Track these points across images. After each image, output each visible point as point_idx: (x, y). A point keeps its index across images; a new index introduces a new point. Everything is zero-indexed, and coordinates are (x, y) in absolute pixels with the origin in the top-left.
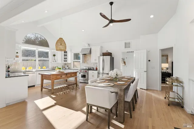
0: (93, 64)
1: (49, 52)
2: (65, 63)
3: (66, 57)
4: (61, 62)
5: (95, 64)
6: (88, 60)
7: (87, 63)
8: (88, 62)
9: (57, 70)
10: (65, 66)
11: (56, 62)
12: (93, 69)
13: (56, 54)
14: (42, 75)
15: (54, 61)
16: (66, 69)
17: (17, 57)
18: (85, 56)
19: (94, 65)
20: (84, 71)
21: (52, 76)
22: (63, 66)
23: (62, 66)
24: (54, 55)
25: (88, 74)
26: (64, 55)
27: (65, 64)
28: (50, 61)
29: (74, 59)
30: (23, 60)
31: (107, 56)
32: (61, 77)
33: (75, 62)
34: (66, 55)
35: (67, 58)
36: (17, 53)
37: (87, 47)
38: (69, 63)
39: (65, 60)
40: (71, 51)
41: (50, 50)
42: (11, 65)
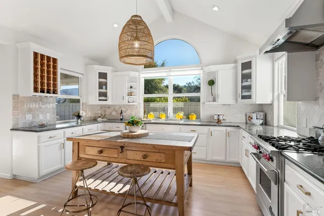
4: (234, 103)
11: (214, 101)
15: (211, 99)
17: (130, 94)
22: (248, 115)
26: (243, 75)
28: (202, 101)
34: (250, 77)
35: (251, 86)
36: (131, 87)
39: (246, 94)
41: (202, 71)
42: (127, 110)
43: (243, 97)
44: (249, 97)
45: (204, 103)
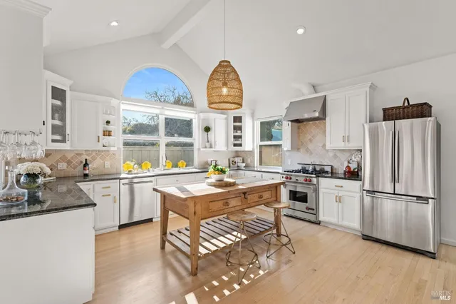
0: (331, 154)
1: (194, 121)
2: (237, 151)
3: (238, 133)
4: (224, 149)
5: (339, 154)
6: (311, 140)
7: (307, 150)
8: (311, 146)
9: (213, 176)
10: (236, 159)
11: (211, 147)
12: (332, 173)
13: (212, 126)
14: (165, 197)
15: (208, 145)
16: (239, 168)
17: (107, 133)
18: (299, 128)
19: (335, 156)
20: (302, 180)
21: (191, 205)
22: (232, 159)
23: (229, 160)
24: (207, 129)
25: (316, 191)
26: (234, 126)
27: (237, 154)
28: (196, 146)
29: (262, 139)
30: (126, 144)
31: (418, 117)
32: (227, 204)
33: (263, 147)
34: (240, 128)
35: (240, 137)
36: (108, 122)
37: (308, 94)
38: (246, 150)
39: (236, 142)
40: (253, 115)
41: (197, 116)
42: (94, 159)
43: (235, 145)
44: (240, 145)
45: (199, 149)
